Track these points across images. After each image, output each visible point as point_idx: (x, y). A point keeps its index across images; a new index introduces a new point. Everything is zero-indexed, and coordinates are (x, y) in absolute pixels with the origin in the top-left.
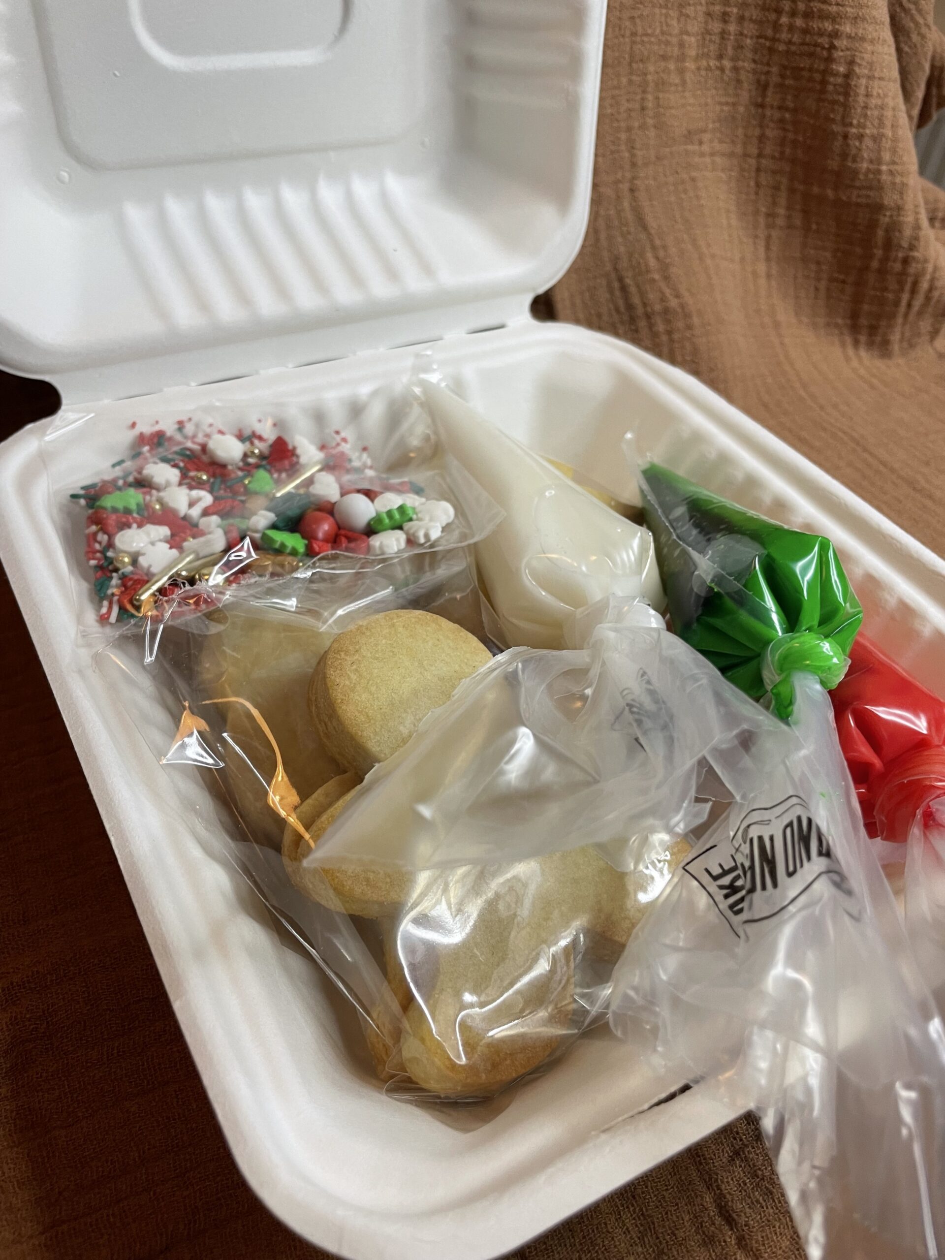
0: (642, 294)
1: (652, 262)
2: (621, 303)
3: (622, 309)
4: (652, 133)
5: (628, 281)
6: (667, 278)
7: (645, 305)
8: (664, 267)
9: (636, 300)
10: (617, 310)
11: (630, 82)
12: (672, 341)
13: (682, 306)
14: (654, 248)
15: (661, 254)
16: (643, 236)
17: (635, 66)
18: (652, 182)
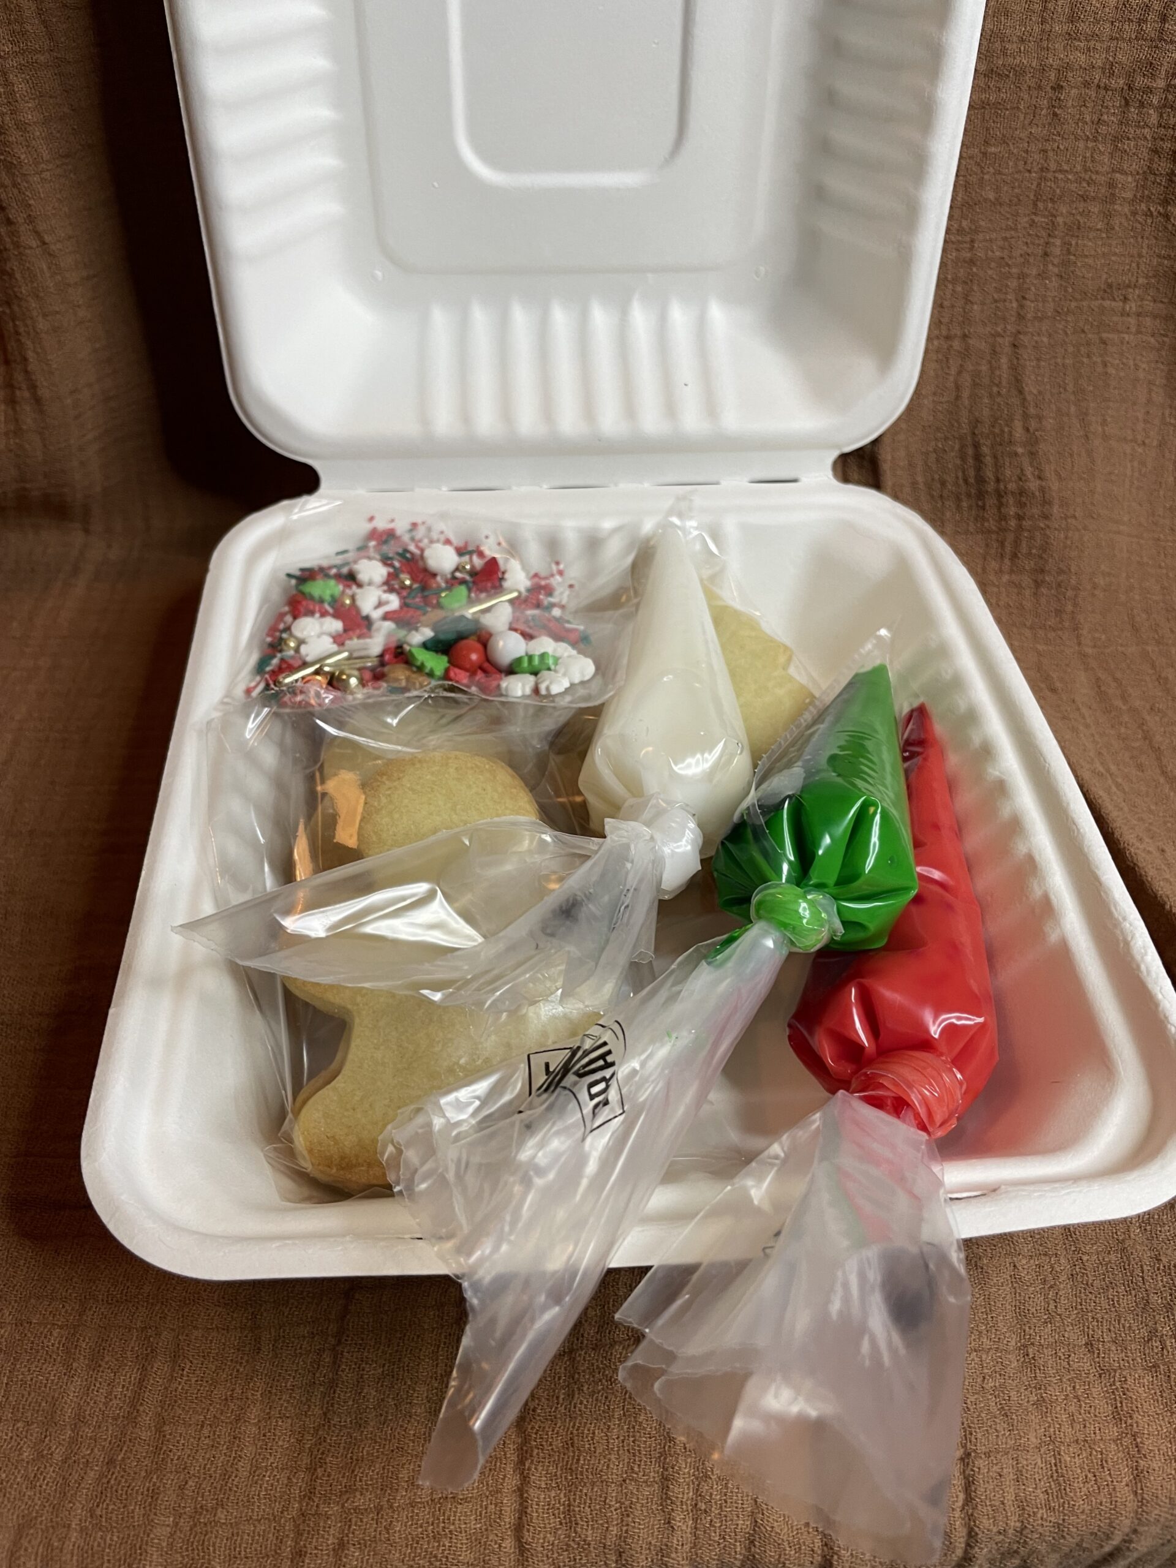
0: (997, 466)
1: (1019, 433)
2: (972, 473)
3: (972, 480)
4: (1054, 283)
5: (985, 450)
6: (1033, 454)
7: (998, 480)
8: (1032, 441)
9: (989, 474)
10: (966, 481)
11: (1032, 223)
12: (1020, 527)
13: (1042, 489)
14: (1026, 416)
15: (1033, 424)
16: (1015, 401)
17: (1040, 205)
18: (1045, 340)
